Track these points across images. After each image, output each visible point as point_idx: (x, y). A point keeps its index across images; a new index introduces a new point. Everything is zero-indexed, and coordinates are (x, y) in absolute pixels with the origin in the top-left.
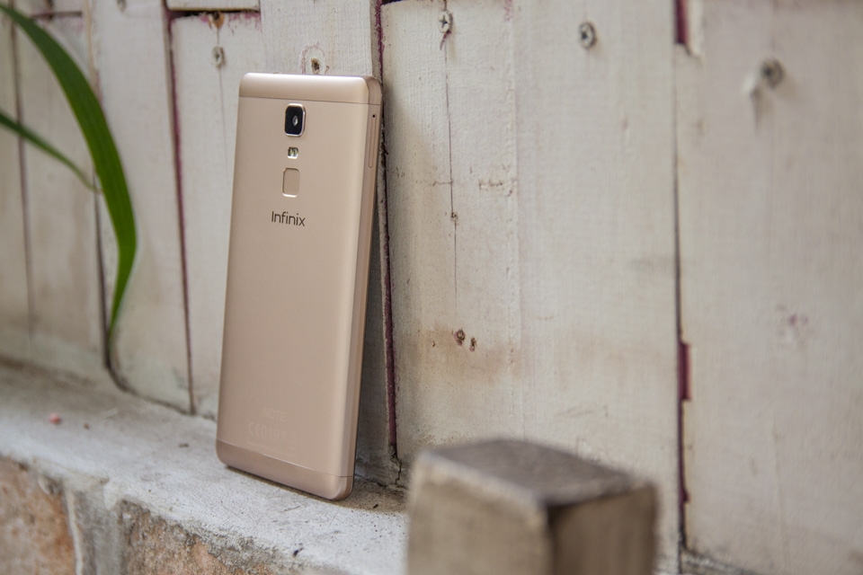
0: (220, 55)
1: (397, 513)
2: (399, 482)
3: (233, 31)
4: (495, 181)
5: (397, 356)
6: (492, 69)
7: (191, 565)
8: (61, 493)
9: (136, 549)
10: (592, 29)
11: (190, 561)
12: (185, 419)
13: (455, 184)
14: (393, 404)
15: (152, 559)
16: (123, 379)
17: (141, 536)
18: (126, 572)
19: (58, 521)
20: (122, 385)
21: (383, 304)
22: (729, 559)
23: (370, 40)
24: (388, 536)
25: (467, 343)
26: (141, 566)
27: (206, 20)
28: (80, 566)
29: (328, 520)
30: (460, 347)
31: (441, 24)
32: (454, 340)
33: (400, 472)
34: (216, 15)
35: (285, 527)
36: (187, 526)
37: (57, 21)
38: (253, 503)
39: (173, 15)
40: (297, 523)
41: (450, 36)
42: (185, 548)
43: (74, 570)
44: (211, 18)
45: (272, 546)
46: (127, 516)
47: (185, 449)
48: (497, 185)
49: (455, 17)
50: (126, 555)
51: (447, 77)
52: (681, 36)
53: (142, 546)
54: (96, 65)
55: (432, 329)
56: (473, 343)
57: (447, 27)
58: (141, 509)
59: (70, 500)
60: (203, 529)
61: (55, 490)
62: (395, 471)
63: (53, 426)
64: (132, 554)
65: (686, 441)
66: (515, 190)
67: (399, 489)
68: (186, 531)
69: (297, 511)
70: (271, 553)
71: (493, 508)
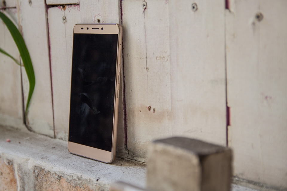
0: (65, 19)
1: (129, 167)
2: (128, 157)
3: (69, 11)
4: (162, 56)
5: (127, 116)
6: (161, 20)
7: (59, 186)
8: (12, 164)
9: (39, 182)
10: (196, 5)
11: (59, 185)
12: (52, 139)
13: (148, 58)
14: (126, 132)
15: (45, 185)
16: (30, 127)
17: (41, 178)
18: (36, 190)
19: (11, 174)
20: (30, 129)
21: (123, 99)
22: (244, 177)
23: (118, 12)
24: (128, 174)
25: (152, 110)
26: (41, 187)
27: (60, 8)
28: (19, 189)
29: (106, 169)
30: (149, 112)
31: (143, 6)
32: (147, 109)
33: (128, 154)
34: (64, 6)
35: (93, 172)
36: (58, 173)
37: (7, 10)
38: (80, 165)
39: (48, 7)
40: (96, 171)
41: (146, 10)
42: (57, 180)
43: (17, 190)
44: (62, 7)
45: (89, 178)
46: (36, 171)
47: (54, 149)
48: (163, 58)
49: (148, 3)
50: (36, 184)
51: (145, 23)
52: (227, 7)
53: (42, 180)
54: (21, 24)
55: (140, 106)
56: (154, 110)
57: (145, 7)
58: (42, 168)
59: (16, 166)
60: (64, 174)
61: (10, 164)
62: (127, 153)
63: (8, 143)
64: (38, 184)
65: (229, 139)
66: (169, 59)
67: (128, 159)
68: (58, 175)
69: (96, 167)
70: (89, 180)
71: (179, 157)
